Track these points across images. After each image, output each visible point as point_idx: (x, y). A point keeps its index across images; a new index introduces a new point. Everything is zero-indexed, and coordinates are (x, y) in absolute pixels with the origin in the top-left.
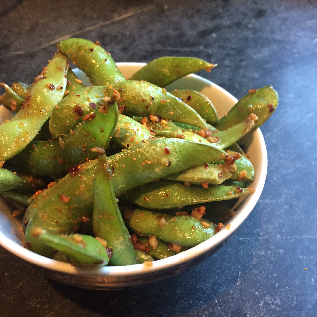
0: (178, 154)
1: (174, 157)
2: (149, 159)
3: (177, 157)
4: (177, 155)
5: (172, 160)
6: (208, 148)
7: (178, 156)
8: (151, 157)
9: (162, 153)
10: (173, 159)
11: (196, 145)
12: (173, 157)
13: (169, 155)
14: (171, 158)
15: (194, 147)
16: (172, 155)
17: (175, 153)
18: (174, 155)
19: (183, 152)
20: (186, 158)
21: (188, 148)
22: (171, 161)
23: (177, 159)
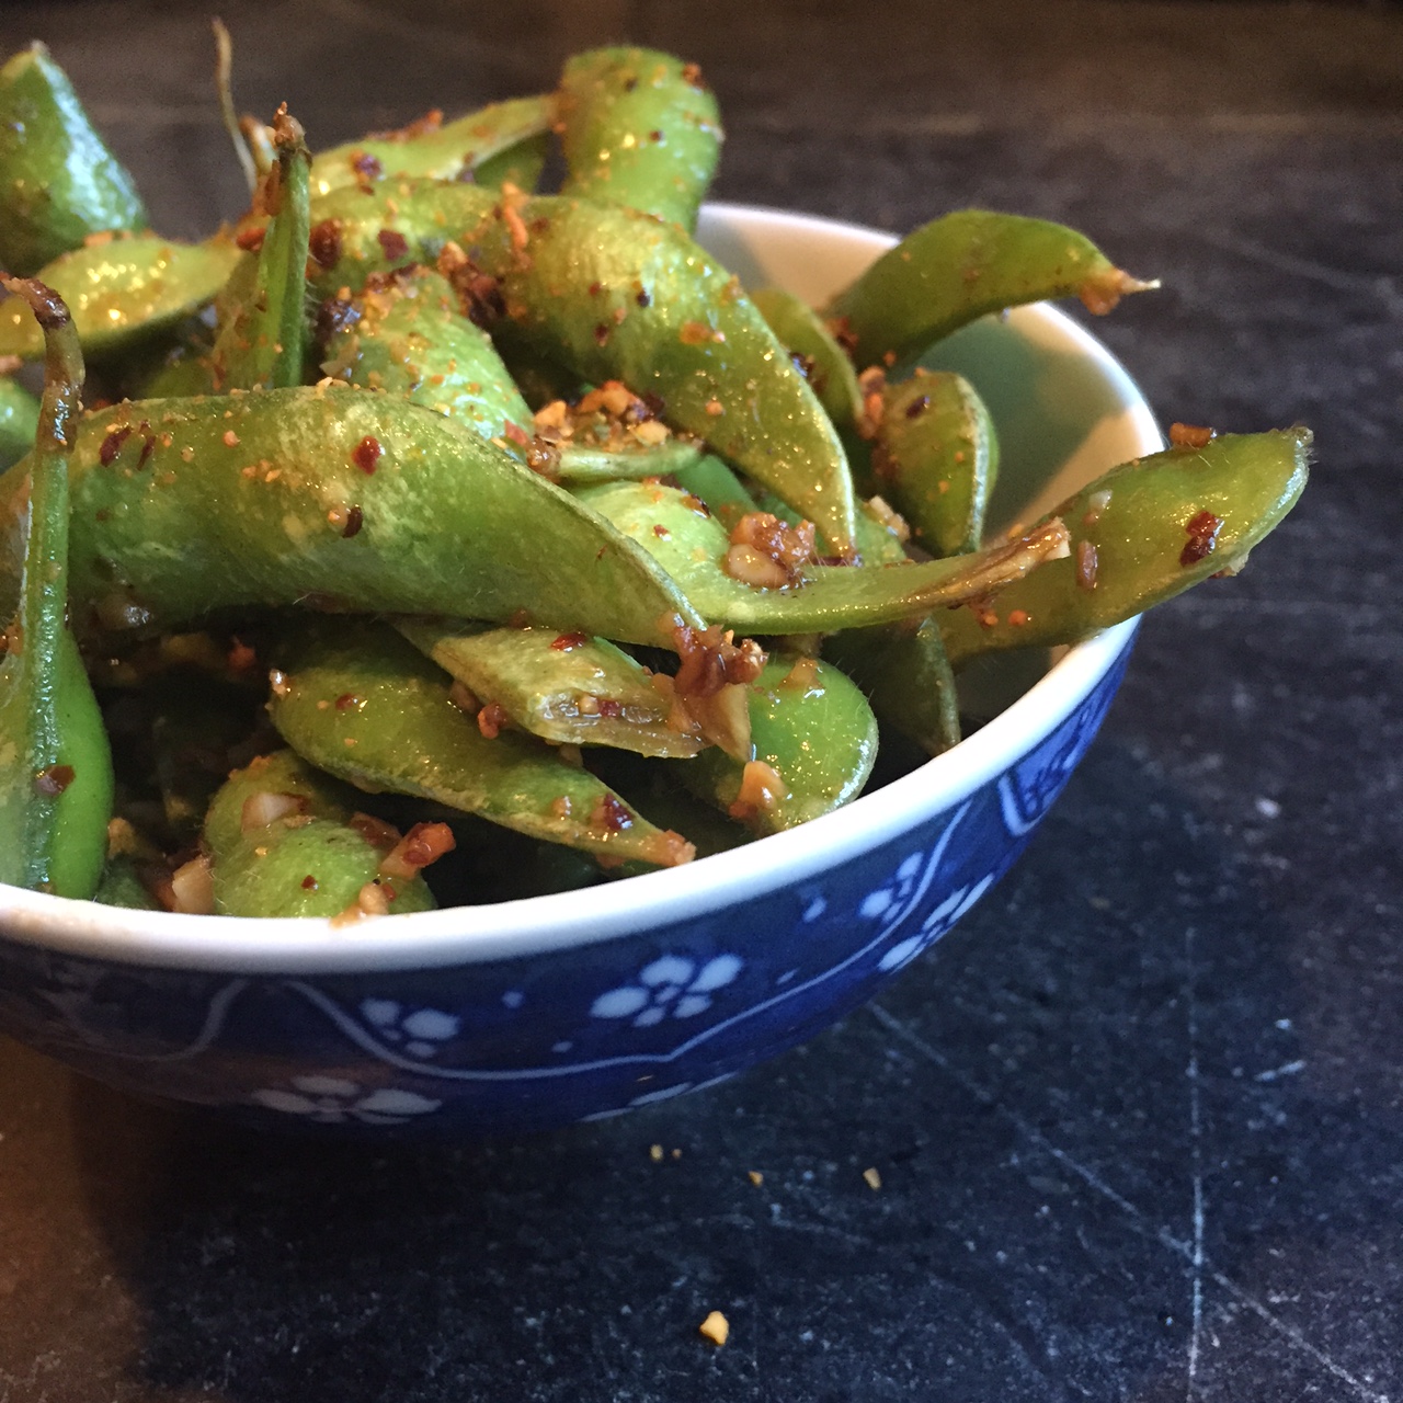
0: (419, 494)
1: (394, 498)
2: (281, 461)
3: (409, 508)
4: (412, 496)
5: (376, 508)
6: (598, 545)
7: (419, 509)
8: (290, 455)
9: (343, 452)
10: (384, 507)
11: (543, 501)
12: (384, 498)
13: (372, 479)
14: (371, 498)
15: (527, 502)
16: (386, 487)
17: (403, 484)
18: (397, 491)
19: (452, 501)
20: (467, 542)
21: (493, 500)
22: (367, 510)
23: (405, 521)
